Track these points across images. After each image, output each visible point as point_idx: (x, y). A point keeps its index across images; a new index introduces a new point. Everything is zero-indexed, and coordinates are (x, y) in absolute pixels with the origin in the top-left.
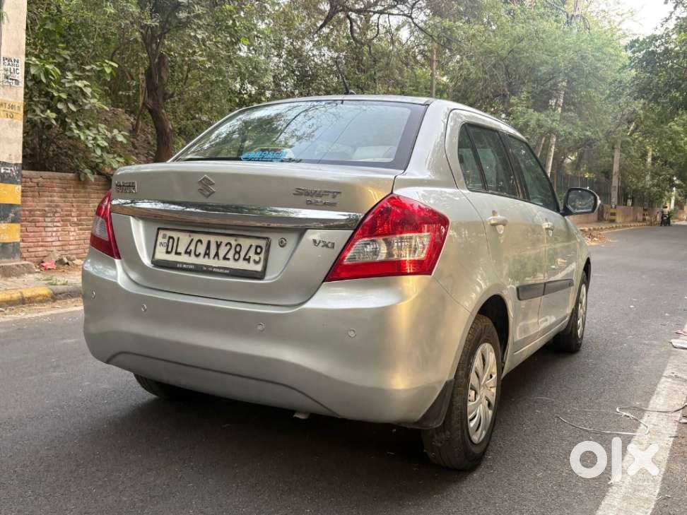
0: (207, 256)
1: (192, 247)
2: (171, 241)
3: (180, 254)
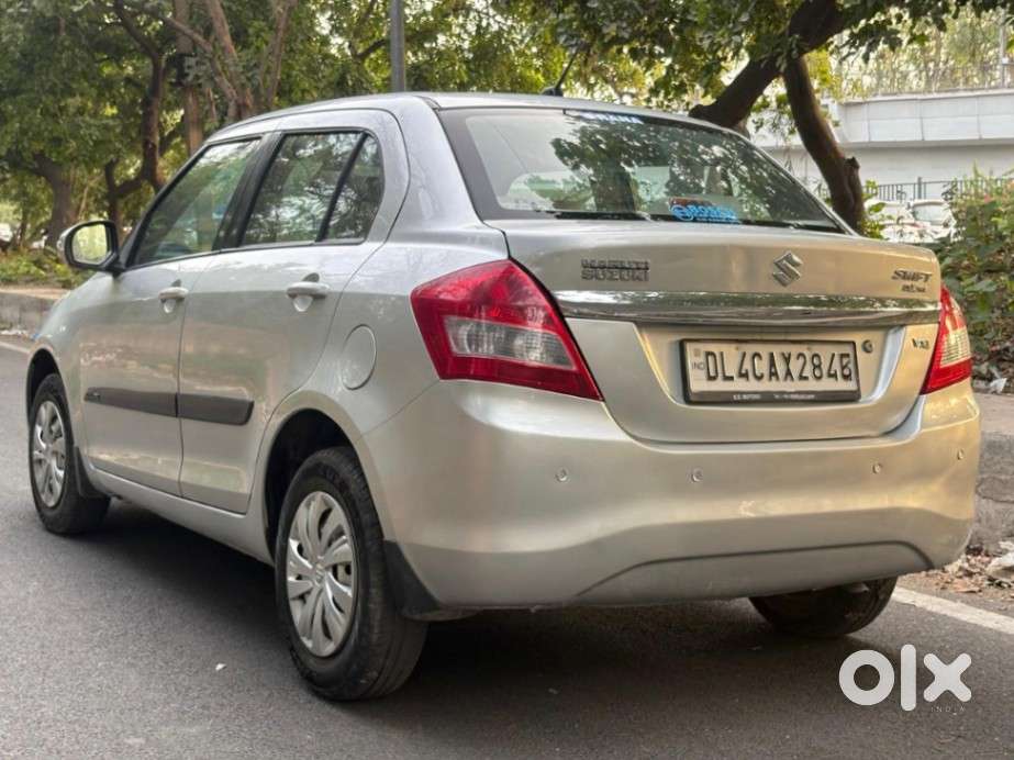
0: (773, 378)
1: (747, 366)
2: (710, 358)
3: (731, 378)
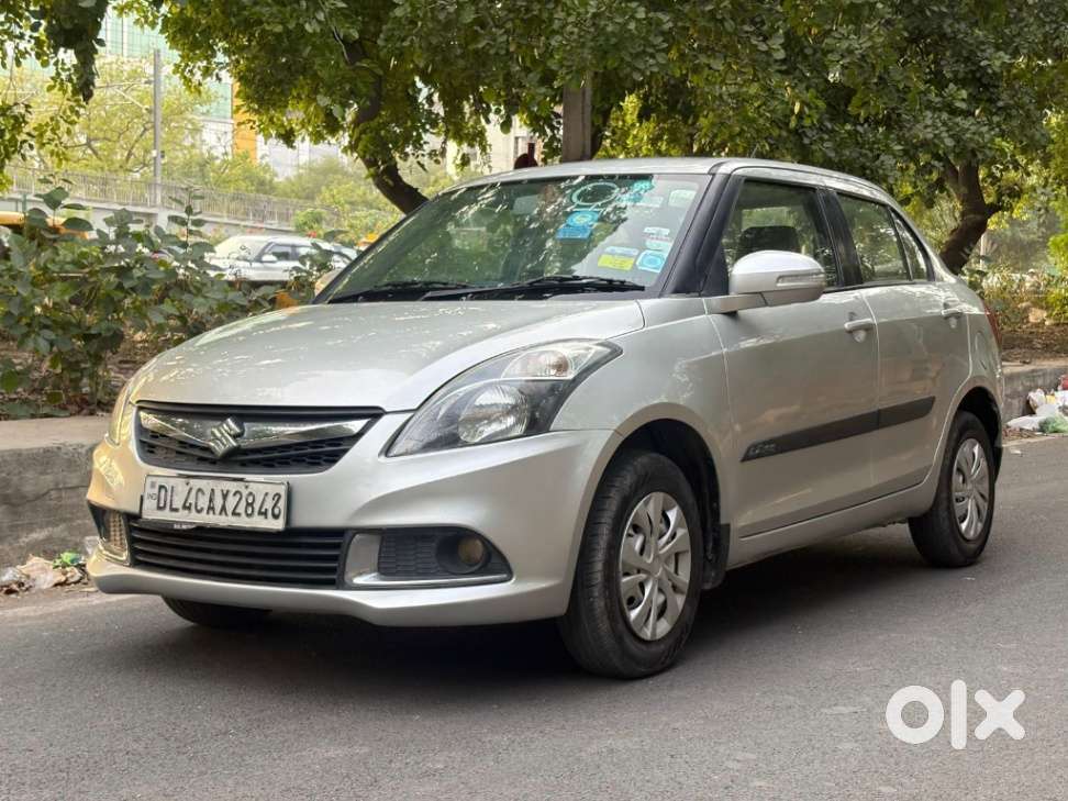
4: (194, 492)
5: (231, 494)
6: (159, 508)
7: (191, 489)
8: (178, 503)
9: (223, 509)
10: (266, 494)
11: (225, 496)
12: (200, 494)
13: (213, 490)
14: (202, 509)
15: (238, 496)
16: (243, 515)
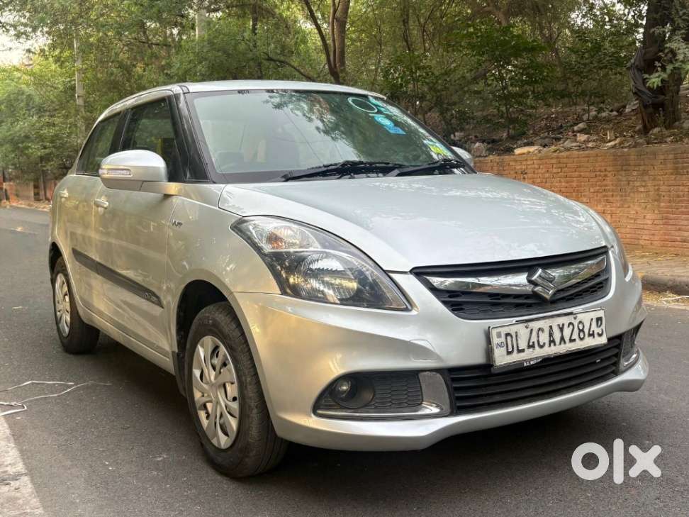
4: (534, 333)
5: (566, 326)
6: (509, 353)
7: (532, 330)
8: (523, 345)
9: (562, 339)
10: (592, 320)
11: (561, 329)
12: (540, 333)
13: (551, 327)
14: (544, 344)
15: (571, 327)
16: (578, 340)
